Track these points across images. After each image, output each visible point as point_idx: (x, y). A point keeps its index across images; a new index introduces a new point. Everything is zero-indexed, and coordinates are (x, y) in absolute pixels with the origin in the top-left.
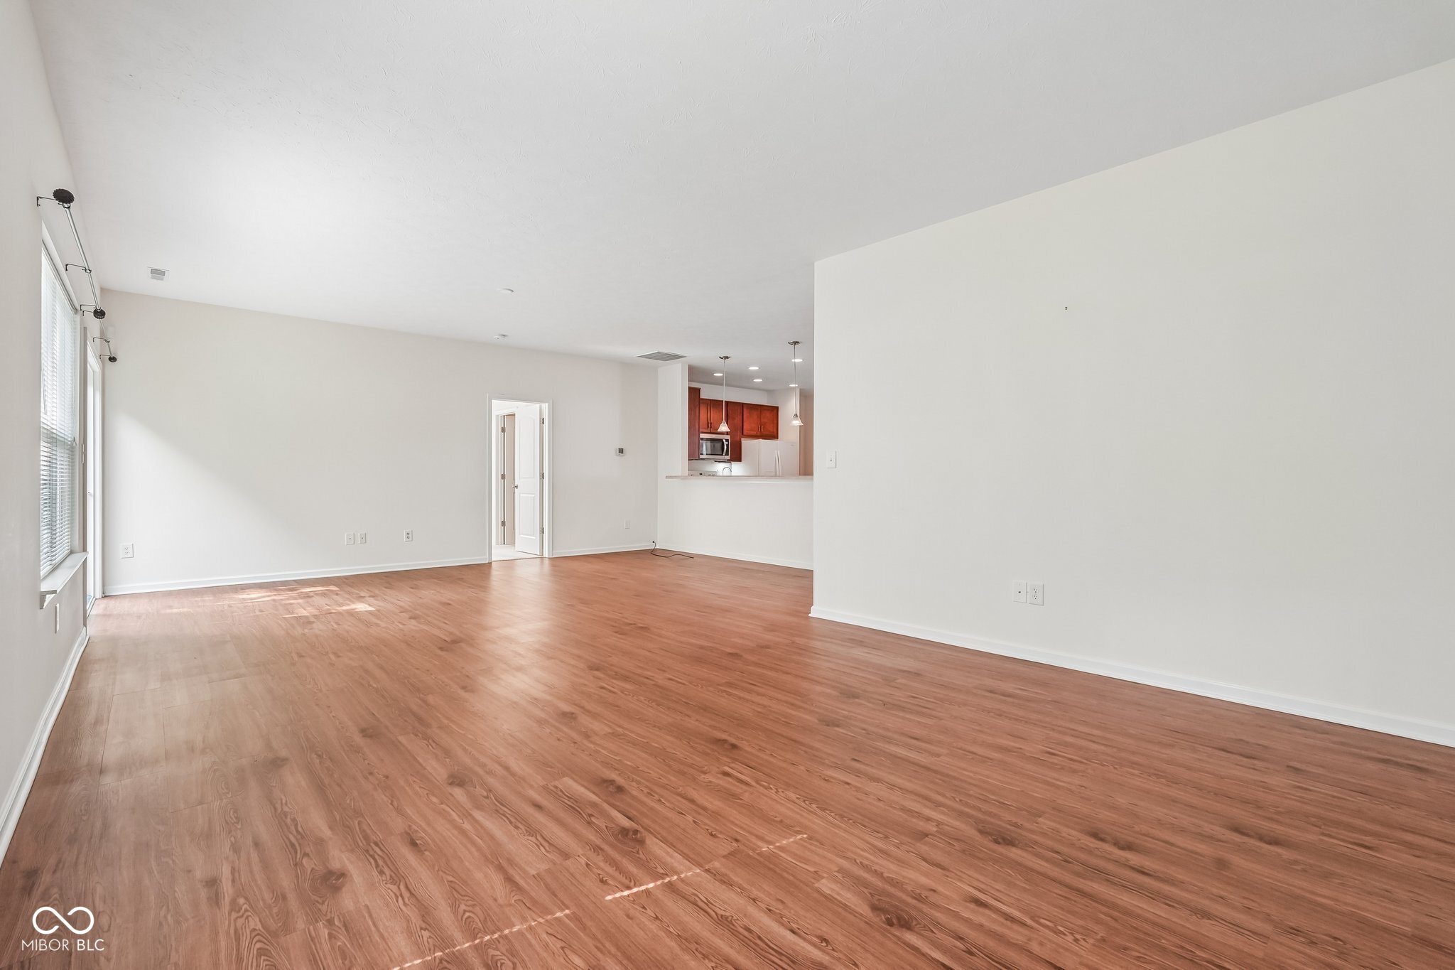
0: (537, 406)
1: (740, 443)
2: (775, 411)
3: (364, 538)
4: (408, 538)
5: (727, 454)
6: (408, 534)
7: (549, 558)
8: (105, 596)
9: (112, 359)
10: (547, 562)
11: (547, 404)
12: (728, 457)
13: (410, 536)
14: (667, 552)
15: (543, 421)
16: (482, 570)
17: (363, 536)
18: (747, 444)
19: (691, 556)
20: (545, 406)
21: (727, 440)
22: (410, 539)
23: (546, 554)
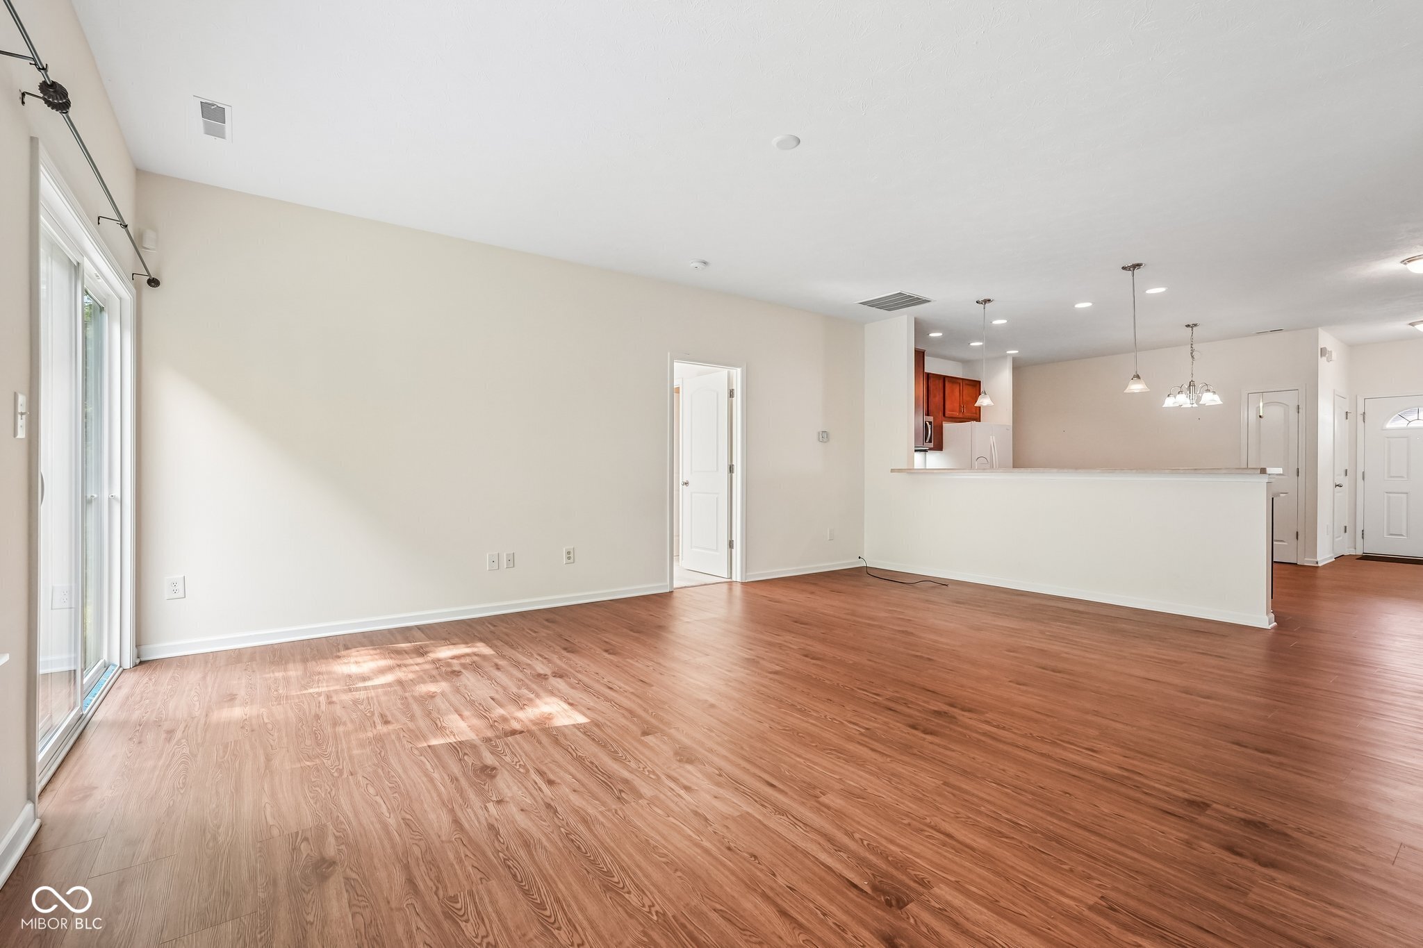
0: (722, 372)
1: (941, 427)
2: (978, 385)
3: (512, 561)
4: (569, 558)
5: (930, 441)
6: (569, 553)
7: (743, 583)
8: (141, 663)
9: (154, 282)
10: (738, 590)
11: (739, 370)
12: (931, 445)
13: (572, 555)
14: (889, 573)
15: (731, 393)
16: (661, 600)
17: (511, 558)
18: (948, 427)
19: (943, 584)
20: (737, 373)
21: (930, 423)
22: (572, 560)
23: (737, 577)
